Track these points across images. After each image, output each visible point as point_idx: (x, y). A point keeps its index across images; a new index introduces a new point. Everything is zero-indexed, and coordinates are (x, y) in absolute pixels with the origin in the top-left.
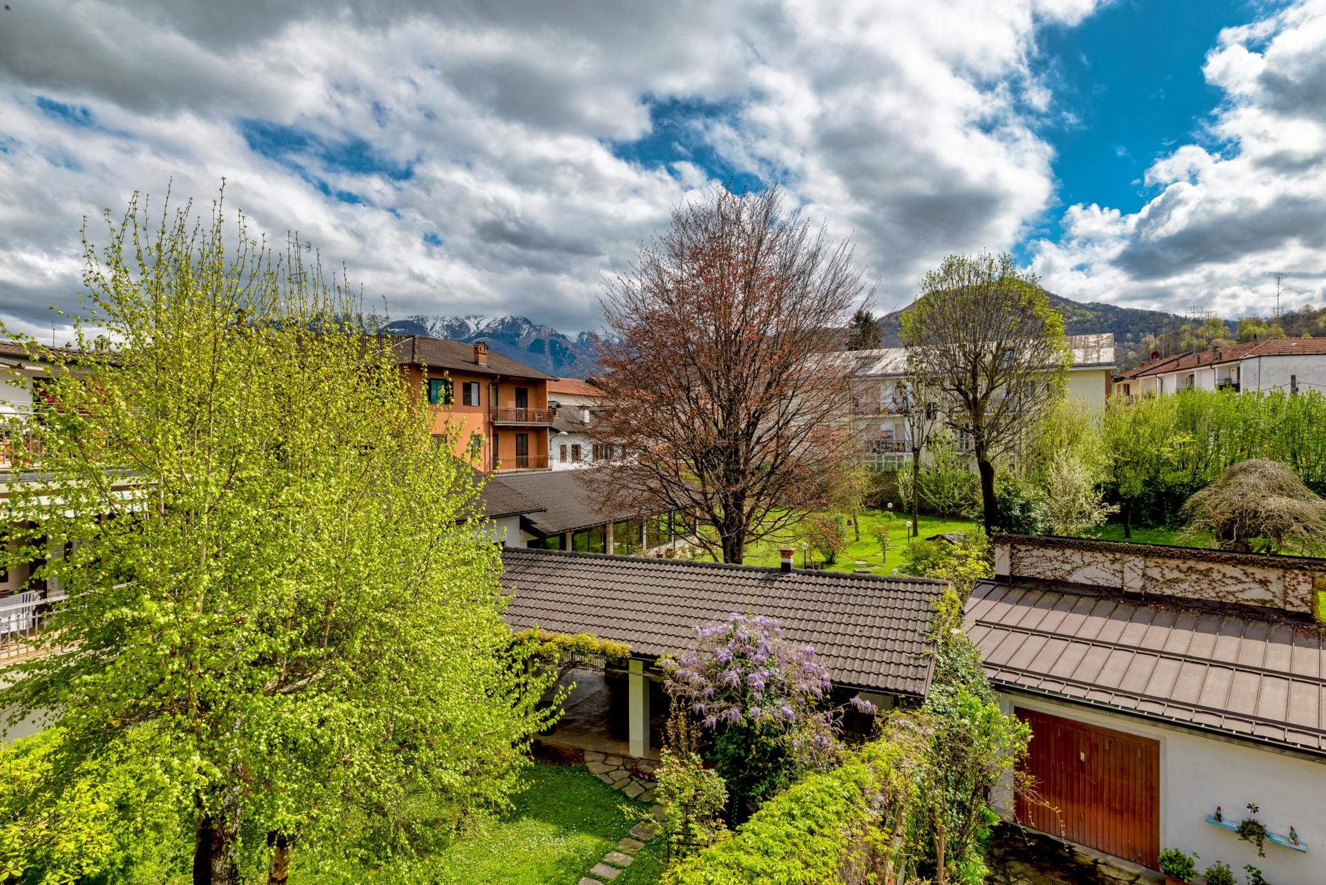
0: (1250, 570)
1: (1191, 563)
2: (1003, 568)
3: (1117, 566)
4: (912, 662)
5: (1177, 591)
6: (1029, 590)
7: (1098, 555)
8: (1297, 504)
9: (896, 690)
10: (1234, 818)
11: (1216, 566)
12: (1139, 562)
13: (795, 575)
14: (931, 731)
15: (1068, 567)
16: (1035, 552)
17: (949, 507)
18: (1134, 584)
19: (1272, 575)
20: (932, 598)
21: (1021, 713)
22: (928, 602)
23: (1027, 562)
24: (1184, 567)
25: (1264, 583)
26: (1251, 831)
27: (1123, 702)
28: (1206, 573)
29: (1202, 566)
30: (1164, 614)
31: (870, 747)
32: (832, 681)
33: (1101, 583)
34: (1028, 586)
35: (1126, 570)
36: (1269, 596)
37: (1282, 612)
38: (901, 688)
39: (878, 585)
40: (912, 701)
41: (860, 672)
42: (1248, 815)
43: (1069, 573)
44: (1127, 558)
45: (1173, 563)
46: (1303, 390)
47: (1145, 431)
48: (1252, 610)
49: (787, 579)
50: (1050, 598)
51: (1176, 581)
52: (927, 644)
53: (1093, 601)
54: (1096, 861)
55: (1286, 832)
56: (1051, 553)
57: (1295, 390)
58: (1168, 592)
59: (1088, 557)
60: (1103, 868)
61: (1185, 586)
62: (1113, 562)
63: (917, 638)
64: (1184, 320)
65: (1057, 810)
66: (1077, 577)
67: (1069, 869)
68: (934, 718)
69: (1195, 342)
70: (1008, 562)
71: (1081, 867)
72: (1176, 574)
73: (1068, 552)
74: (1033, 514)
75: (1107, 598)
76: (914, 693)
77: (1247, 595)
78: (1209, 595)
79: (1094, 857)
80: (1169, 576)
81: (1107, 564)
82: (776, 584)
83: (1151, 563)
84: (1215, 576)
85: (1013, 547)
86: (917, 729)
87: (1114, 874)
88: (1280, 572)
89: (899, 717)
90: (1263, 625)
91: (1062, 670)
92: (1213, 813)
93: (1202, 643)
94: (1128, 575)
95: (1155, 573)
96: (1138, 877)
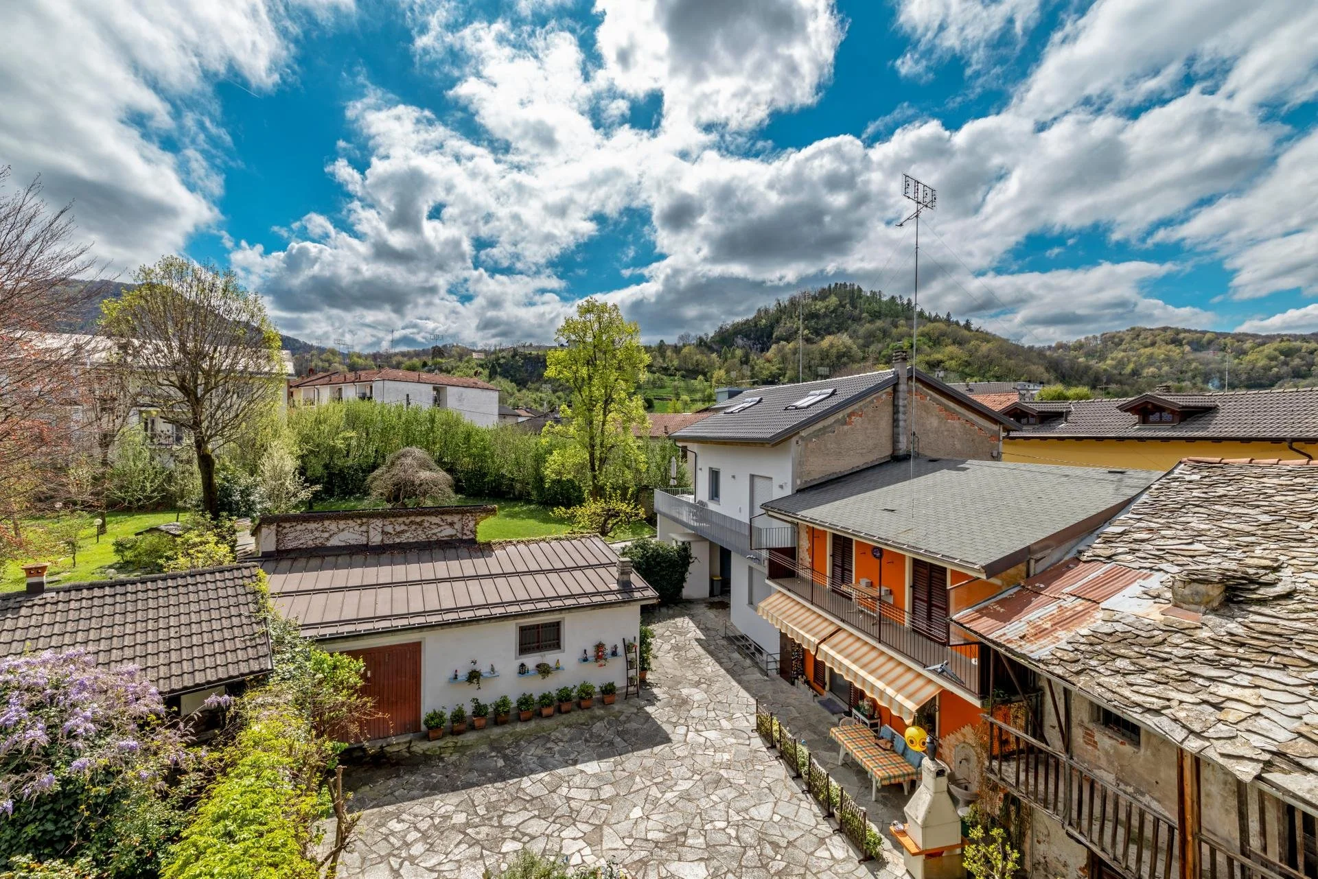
0: (445, 517)
1: (412, 518)
2: (270, 546)
3: (364, 528)
4: (248, 643)
5: (403, 539)
6: (295, 559)
7: (350, 522)
8: (434, 475)
9: (242, 675)
10: (463, 674)
11: (426, 518)
12: (378, 523)
13: (54, 594)
14: (290, 697)
15: (326, 535)
16: (299, 527)
17: (139, 500)
18: (376, 539)
19: (456, 518)
20: (246, 581)
21: (354, 654)
22: (244, 586)
23: (291, 536)
24: (407, 521)
25: (452, 524)
26: (474, 676)
27: (400, 623)
28: (420, 524)
29: (418, 519)
30: (398, 556)
31: (244, 736)
32: (161, 693)
33: (352, 542)
34: (293, 555)
35: (371, 530)
36: (454, 532)
37: (461, 541)
38: (247, 671)
39: (180, 581)
40: (261, 678)
41: (192, 673)
42: (472, 667)
43: (328, 539)
44: (372, 521)
45: (401, 520)
46: (413, 404)
47: (325, 428)
48: (446, 542)
49: (41, 602)
50: (315, 562)
51: (403, 532)
52: (258, 623)
53: (348, 558)
54: (382, 747)
55: (488, 669)
56: (312, 526)
57: (408, 403)
58: (398, 540)
59: (342, 524)
60: (388, 749)
61: (408, 534)
62: (361, 525)
63: (245, 621)
64: (311, 347)
65: (387, 716)
66: (334, 542)
67: (367, 763)
68: (285, 686)
69: (320, 364)
70: (274, 539)
71: (373, 756)
72: (403, 527)
73: (327, 523)
74: (252, 498)
75: (357, 553)
76: (262, 670)
77: (443, 534)
78: (422, 538)
79: (379, 745)
80: (398, 529)
81: (357, 528)
82: (24, 611)
83: (387, 523)
84: (426, 524)
85: (278, 526)
86: (277, 700)
87: (396, 749)
88: (459, 516)
89: (253, 697)
90: (453, 551)
91: (349, 614)
92: (452, 675)
93: (426, 569)
94: (372, 533)
95: (389, 529)
96: (410, 742)
